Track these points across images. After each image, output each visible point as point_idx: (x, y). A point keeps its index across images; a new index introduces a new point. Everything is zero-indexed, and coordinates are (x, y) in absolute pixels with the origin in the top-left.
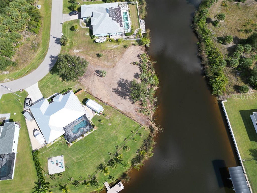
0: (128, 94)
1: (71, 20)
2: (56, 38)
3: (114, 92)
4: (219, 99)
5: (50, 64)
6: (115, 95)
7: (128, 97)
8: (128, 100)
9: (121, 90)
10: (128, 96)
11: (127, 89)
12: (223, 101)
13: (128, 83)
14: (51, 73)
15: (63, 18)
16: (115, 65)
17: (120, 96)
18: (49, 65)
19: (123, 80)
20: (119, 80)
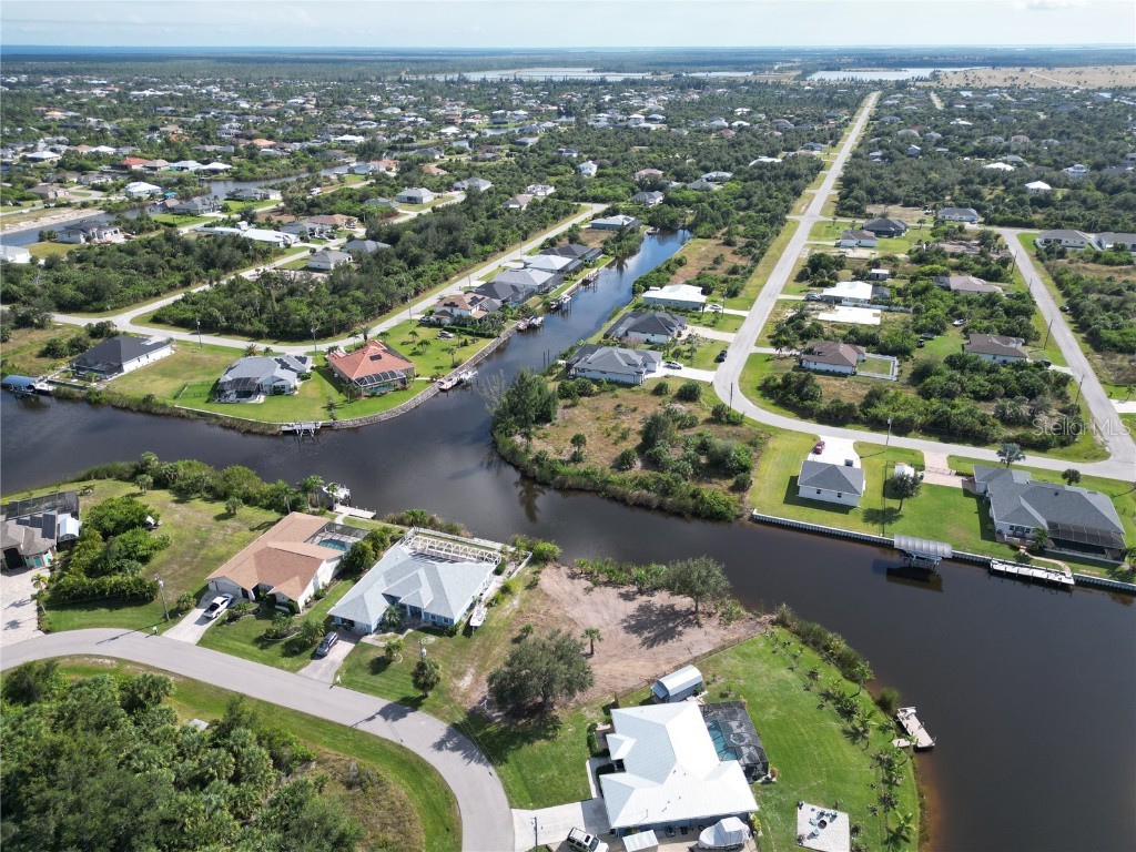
0: (671, 625)
1: (345, 660)
2: (378, 716)
3: (652, 646)
4: (747, 516)
5: (464, 758)
6: (659, 648)
7: (680, 628)
8: (688, 630)
9: (653, 634)
10: (677, 626)
11: (654, 623)
12: (755, 513)
13: (639, 616)
14: (501, 764)
15: (315, 677)
16: (571, 620)
17: (670, 641)
18: (467, 761)
19: (625, 621)
20: (620, 627)
